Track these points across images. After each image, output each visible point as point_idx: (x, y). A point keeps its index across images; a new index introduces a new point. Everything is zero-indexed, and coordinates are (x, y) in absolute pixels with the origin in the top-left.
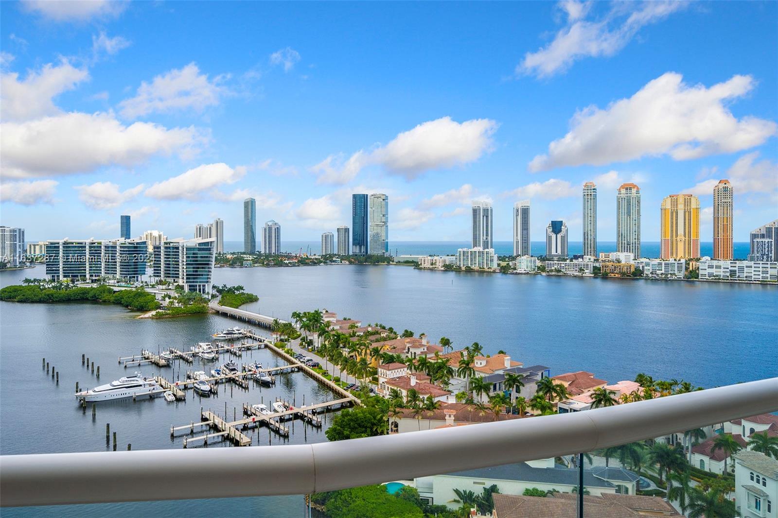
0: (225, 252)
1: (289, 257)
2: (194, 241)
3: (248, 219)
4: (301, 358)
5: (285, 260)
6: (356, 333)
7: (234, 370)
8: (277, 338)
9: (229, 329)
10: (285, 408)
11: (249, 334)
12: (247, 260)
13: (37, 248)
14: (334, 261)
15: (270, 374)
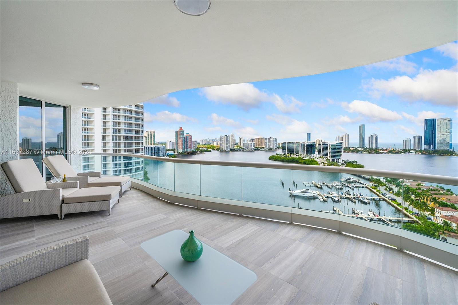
0: (349, 147)
1: (383, 149)
2: (334, 142)
3: (361, 133)
4: (385, 195)
5: (380, 151)
6: (421, 188)
7: (350, 194)
8: (372, 185)
9: (349, 178)
10: (374, 215)
11: (358, 181)
12: (360, 150)
13: (280, 144)
14: (411, 152)
15: (367, 199)
